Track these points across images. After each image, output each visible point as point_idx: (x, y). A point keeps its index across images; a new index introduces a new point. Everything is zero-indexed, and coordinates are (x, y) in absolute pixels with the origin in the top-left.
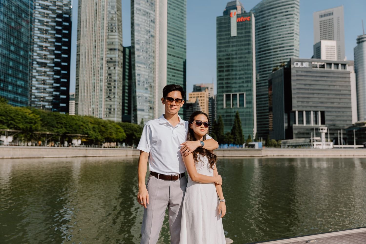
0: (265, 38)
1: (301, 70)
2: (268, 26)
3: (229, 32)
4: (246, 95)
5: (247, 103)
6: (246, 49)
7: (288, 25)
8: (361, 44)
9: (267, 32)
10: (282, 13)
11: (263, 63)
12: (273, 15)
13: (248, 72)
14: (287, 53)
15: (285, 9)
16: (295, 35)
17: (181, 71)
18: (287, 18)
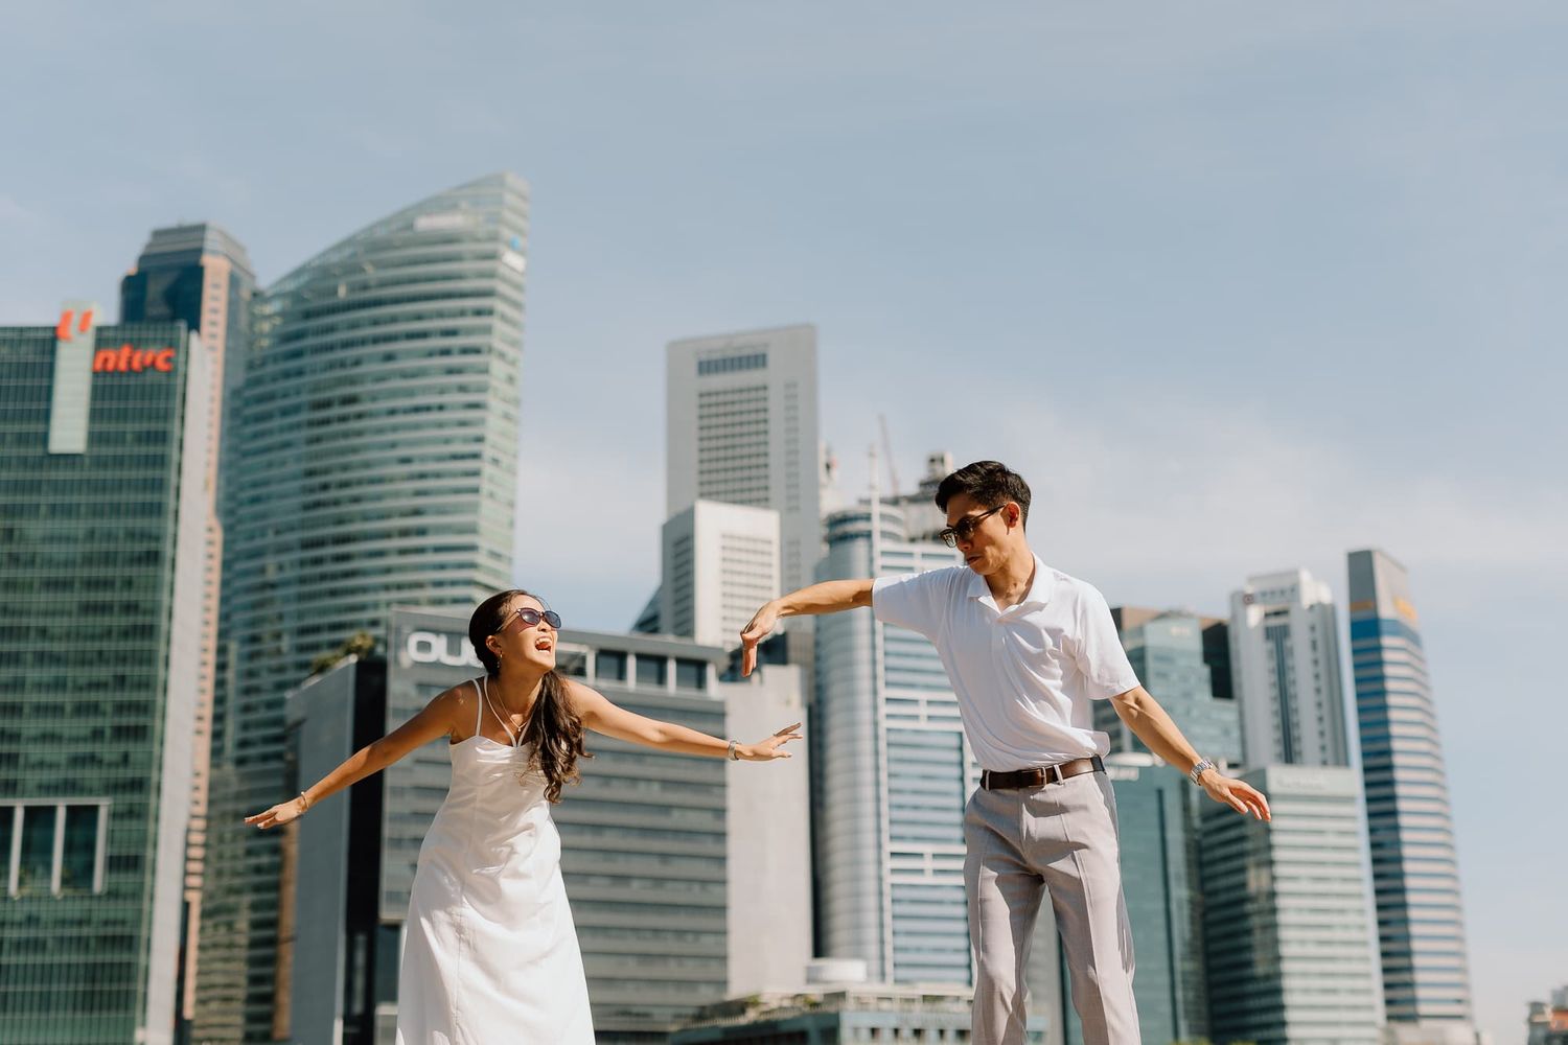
0: (326, 471)
1: (443, 678)
2: (351, 400)
3: (38, 427)
4: (114, 816)
5: (115, 863)
6: (131, 535)
7: (454, 407)
8: (842, 548)
9: (335, 436)
10: (423, 335)
12: (376, 340)
13: (132, 671)
14: (442, 567)
15: (441, 315)
16: (488, 469)
18: (451, 371)
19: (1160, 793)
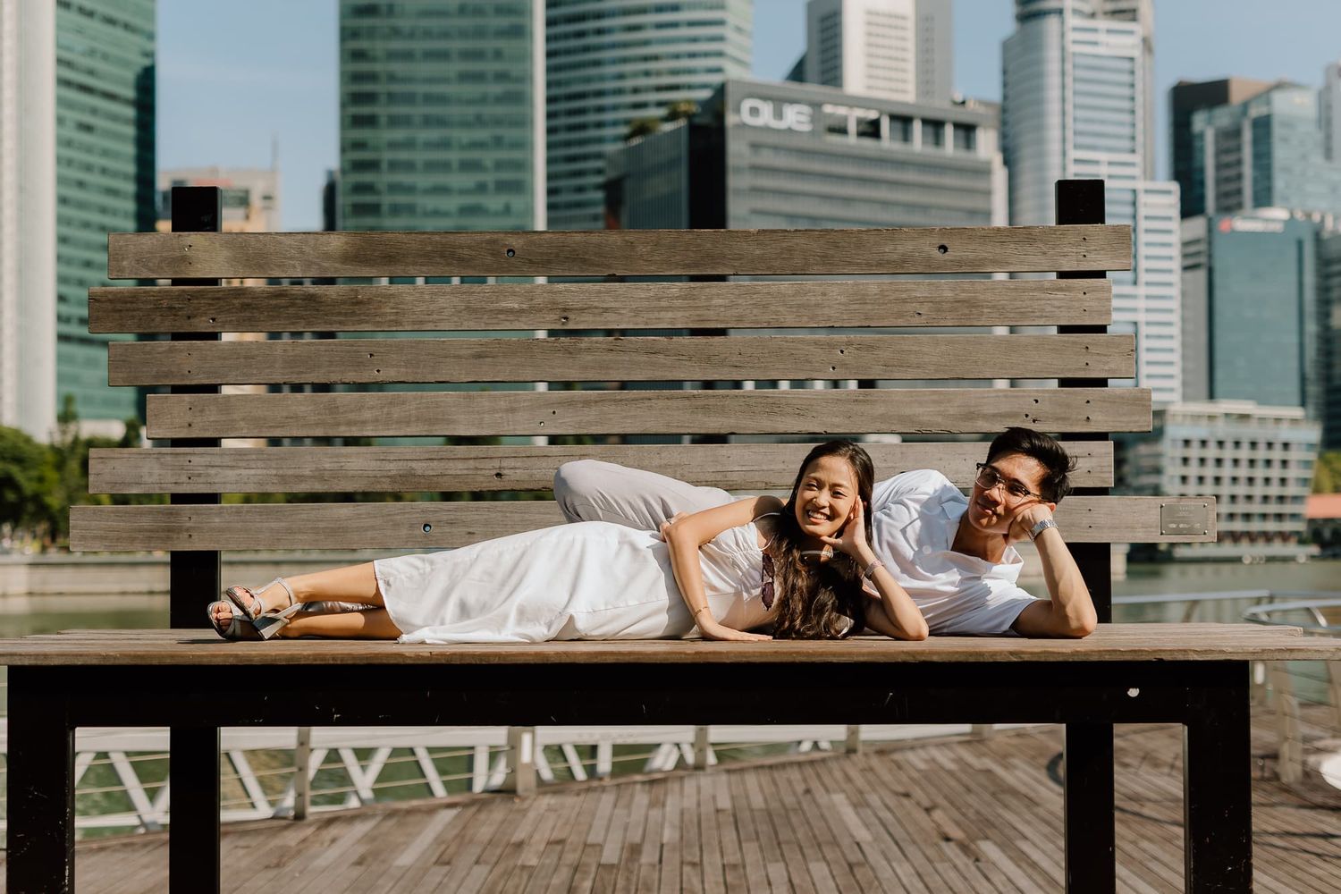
1: (771, 139)
8: (1033, 24)
11: (568, 83)
14: (695, 40)
17: (126, 102)
19: (1300, 244)
